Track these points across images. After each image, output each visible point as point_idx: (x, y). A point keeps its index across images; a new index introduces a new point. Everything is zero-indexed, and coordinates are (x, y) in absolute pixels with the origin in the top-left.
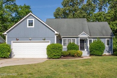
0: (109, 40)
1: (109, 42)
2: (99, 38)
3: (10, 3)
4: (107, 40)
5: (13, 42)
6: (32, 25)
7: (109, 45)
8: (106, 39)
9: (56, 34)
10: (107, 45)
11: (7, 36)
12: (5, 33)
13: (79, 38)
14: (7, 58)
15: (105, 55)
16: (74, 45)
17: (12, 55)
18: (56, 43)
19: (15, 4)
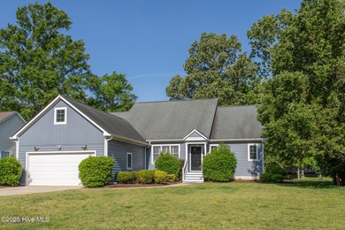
0: (255, 147)
1: (255, 151)
2: (225, 142)
3: (81, 71)
4: (251, 147)
5: (30, 154)
6: (63, 120)
7: (255, 158)
8: (249, 145)
9: (107, 137)
10: (251, 158)
11: (18, 143)
12: (15, 137)
13: (187, 144)
14: (10, 186)
15: (240, 181)
16: (167, 159)
17: (27, 180)
18: (106, 154)
19: (88, 72)
